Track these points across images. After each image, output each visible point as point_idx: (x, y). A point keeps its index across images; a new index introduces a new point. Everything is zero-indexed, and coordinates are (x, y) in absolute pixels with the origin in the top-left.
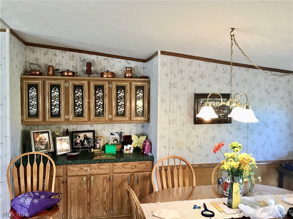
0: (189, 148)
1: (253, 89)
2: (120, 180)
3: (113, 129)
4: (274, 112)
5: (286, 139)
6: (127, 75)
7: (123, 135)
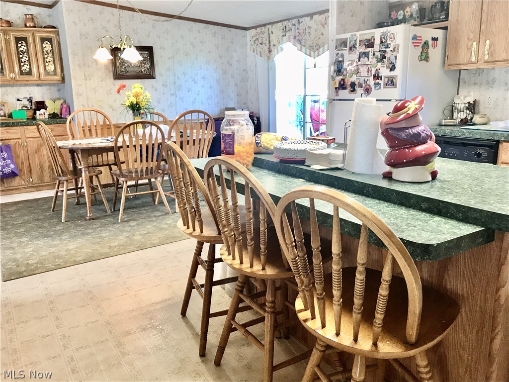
0: (111, 107)
1: (177, 42)
2: (35, 146)
3: (18, 93)
4: (202, 67)
5: (217, 96)
6: (28, 25)
7: (33, 101)
